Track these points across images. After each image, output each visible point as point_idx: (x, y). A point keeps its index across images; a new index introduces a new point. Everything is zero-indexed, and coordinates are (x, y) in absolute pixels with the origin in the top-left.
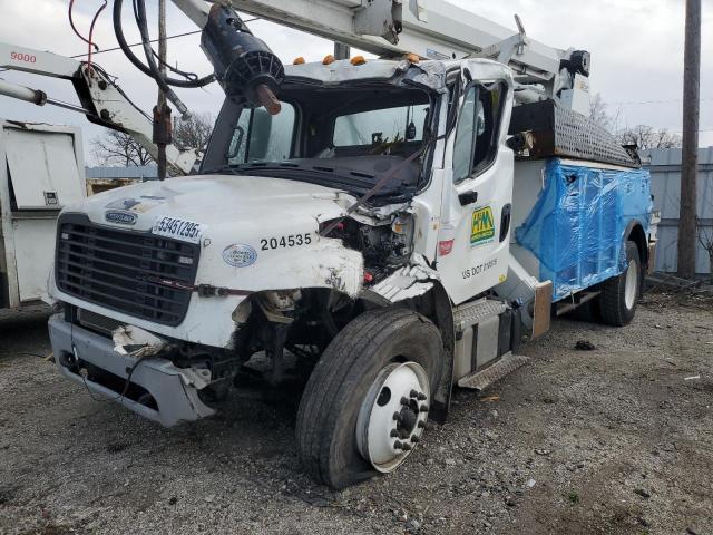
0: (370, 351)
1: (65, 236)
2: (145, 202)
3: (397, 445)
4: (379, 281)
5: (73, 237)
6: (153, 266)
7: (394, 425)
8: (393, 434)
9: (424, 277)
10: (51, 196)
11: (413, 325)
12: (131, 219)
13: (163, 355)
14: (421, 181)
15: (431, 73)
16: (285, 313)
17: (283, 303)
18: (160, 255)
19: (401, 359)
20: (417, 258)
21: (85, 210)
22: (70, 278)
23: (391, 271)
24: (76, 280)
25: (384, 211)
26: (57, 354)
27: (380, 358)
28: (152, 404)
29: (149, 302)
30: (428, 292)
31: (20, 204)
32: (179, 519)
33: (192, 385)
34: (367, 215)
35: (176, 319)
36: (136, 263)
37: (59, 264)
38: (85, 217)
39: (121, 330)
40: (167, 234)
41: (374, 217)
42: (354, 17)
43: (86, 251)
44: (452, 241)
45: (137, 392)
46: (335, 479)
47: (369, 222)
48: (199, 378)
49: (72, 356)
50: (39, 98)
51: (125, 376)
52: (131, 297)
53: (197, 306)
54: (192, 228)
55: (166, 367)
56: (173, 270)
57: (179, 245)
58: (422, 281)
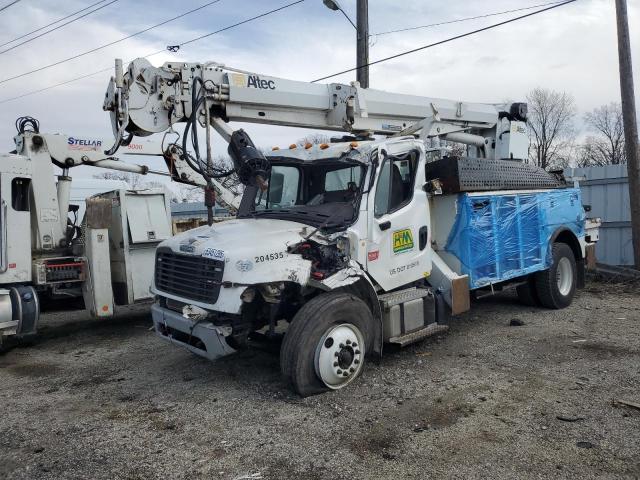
0: (317, 316)
1: (160, 260)
2: (199, 240)
3: (339, 372)
4: (327, 277)
5: (163, 260)
6: (203, 273)
7: (336, 360)
8: (335, 365)
9: (353, 273)
10: (152, 233)
11: (345, 302)
12: (191, 249)
13: (208, 320)
14: (353, 218)
15: (363, 153)
16: (276, 297)
17: (274, 291)
18: (207, 268)
19: (339, 322)
20: (352, 263)
21: (170, 245)
22: (162, 282)
23: (336, 271)
24: (166, 283)
25: (333, 237)
26: (156, 326)
27: (324, 320)
28: (203, 347)
29: (201, 292)
30: (356, 283)
31: (134, 240)
32: (217, 407)
33: (222, 335)
34: (324, 239)
35: (213, 300)
36: (195, 272)
37: (157, 275)
38: (170, 249)
39: (187, 307)
40: (209, 257)
41: (327, 240)
42: (326, 116)
43: (170, 267)
44: (377, 252)
45: (195, 341)
46: (302, 390)
47: (325, 243)
48: (226, 331)
49: (163, 325)
50: (144, 170)
51: (189, 332)
52: (193, 290)
53: (224, 293)
54: (221, 253)
55: (209, 326)
56: (213, 275)
57: (215, 262)
58: (352, 276)
